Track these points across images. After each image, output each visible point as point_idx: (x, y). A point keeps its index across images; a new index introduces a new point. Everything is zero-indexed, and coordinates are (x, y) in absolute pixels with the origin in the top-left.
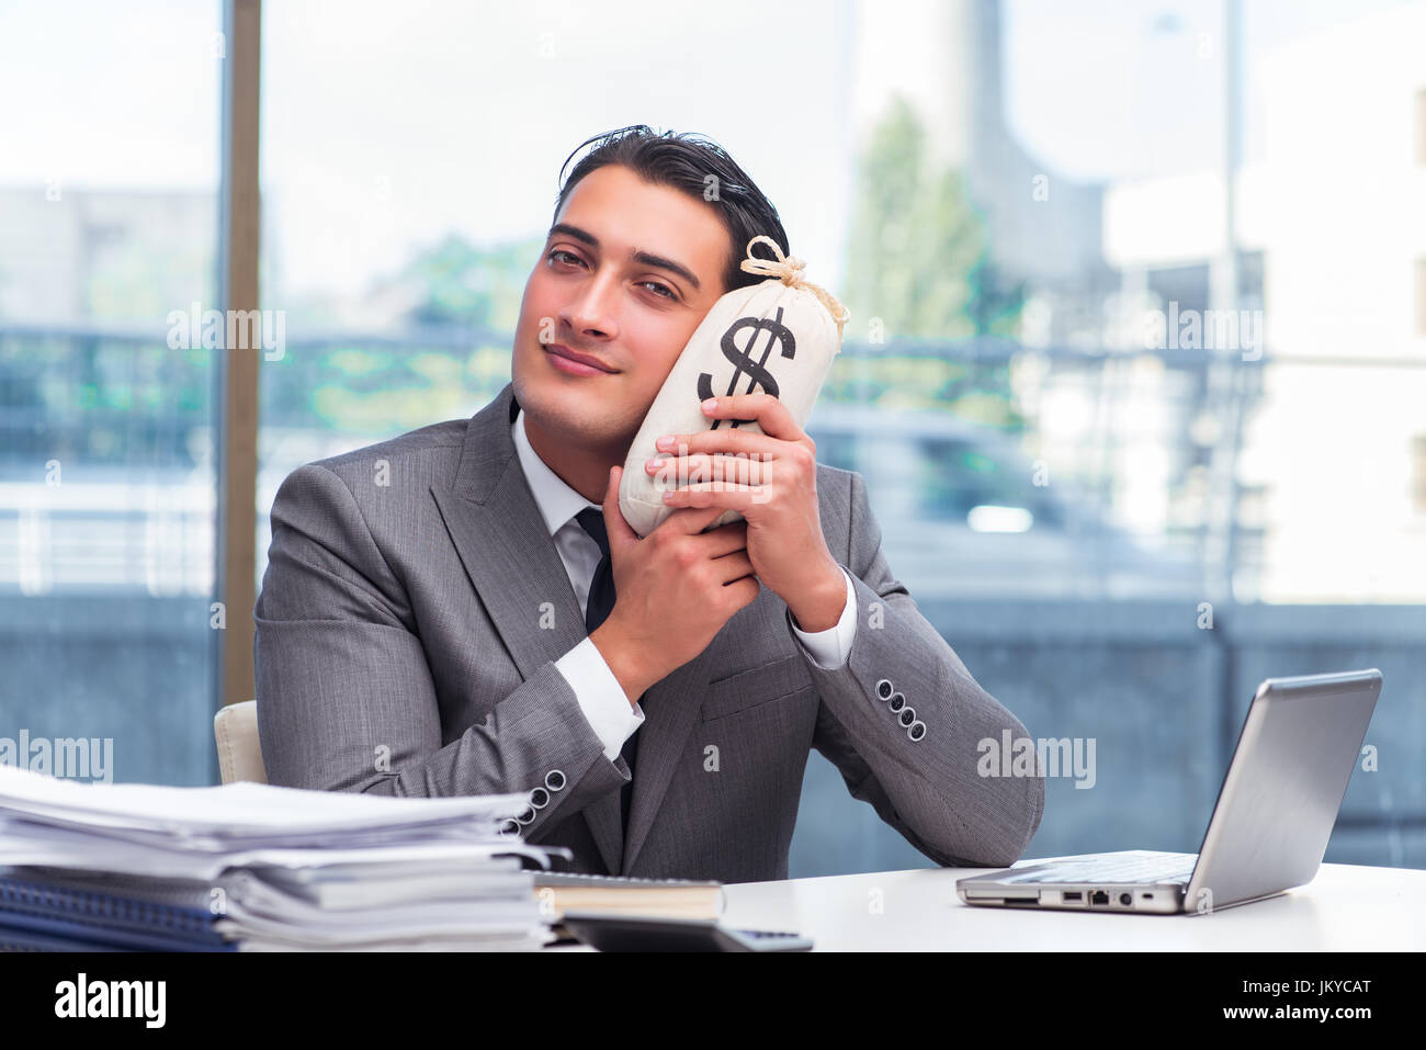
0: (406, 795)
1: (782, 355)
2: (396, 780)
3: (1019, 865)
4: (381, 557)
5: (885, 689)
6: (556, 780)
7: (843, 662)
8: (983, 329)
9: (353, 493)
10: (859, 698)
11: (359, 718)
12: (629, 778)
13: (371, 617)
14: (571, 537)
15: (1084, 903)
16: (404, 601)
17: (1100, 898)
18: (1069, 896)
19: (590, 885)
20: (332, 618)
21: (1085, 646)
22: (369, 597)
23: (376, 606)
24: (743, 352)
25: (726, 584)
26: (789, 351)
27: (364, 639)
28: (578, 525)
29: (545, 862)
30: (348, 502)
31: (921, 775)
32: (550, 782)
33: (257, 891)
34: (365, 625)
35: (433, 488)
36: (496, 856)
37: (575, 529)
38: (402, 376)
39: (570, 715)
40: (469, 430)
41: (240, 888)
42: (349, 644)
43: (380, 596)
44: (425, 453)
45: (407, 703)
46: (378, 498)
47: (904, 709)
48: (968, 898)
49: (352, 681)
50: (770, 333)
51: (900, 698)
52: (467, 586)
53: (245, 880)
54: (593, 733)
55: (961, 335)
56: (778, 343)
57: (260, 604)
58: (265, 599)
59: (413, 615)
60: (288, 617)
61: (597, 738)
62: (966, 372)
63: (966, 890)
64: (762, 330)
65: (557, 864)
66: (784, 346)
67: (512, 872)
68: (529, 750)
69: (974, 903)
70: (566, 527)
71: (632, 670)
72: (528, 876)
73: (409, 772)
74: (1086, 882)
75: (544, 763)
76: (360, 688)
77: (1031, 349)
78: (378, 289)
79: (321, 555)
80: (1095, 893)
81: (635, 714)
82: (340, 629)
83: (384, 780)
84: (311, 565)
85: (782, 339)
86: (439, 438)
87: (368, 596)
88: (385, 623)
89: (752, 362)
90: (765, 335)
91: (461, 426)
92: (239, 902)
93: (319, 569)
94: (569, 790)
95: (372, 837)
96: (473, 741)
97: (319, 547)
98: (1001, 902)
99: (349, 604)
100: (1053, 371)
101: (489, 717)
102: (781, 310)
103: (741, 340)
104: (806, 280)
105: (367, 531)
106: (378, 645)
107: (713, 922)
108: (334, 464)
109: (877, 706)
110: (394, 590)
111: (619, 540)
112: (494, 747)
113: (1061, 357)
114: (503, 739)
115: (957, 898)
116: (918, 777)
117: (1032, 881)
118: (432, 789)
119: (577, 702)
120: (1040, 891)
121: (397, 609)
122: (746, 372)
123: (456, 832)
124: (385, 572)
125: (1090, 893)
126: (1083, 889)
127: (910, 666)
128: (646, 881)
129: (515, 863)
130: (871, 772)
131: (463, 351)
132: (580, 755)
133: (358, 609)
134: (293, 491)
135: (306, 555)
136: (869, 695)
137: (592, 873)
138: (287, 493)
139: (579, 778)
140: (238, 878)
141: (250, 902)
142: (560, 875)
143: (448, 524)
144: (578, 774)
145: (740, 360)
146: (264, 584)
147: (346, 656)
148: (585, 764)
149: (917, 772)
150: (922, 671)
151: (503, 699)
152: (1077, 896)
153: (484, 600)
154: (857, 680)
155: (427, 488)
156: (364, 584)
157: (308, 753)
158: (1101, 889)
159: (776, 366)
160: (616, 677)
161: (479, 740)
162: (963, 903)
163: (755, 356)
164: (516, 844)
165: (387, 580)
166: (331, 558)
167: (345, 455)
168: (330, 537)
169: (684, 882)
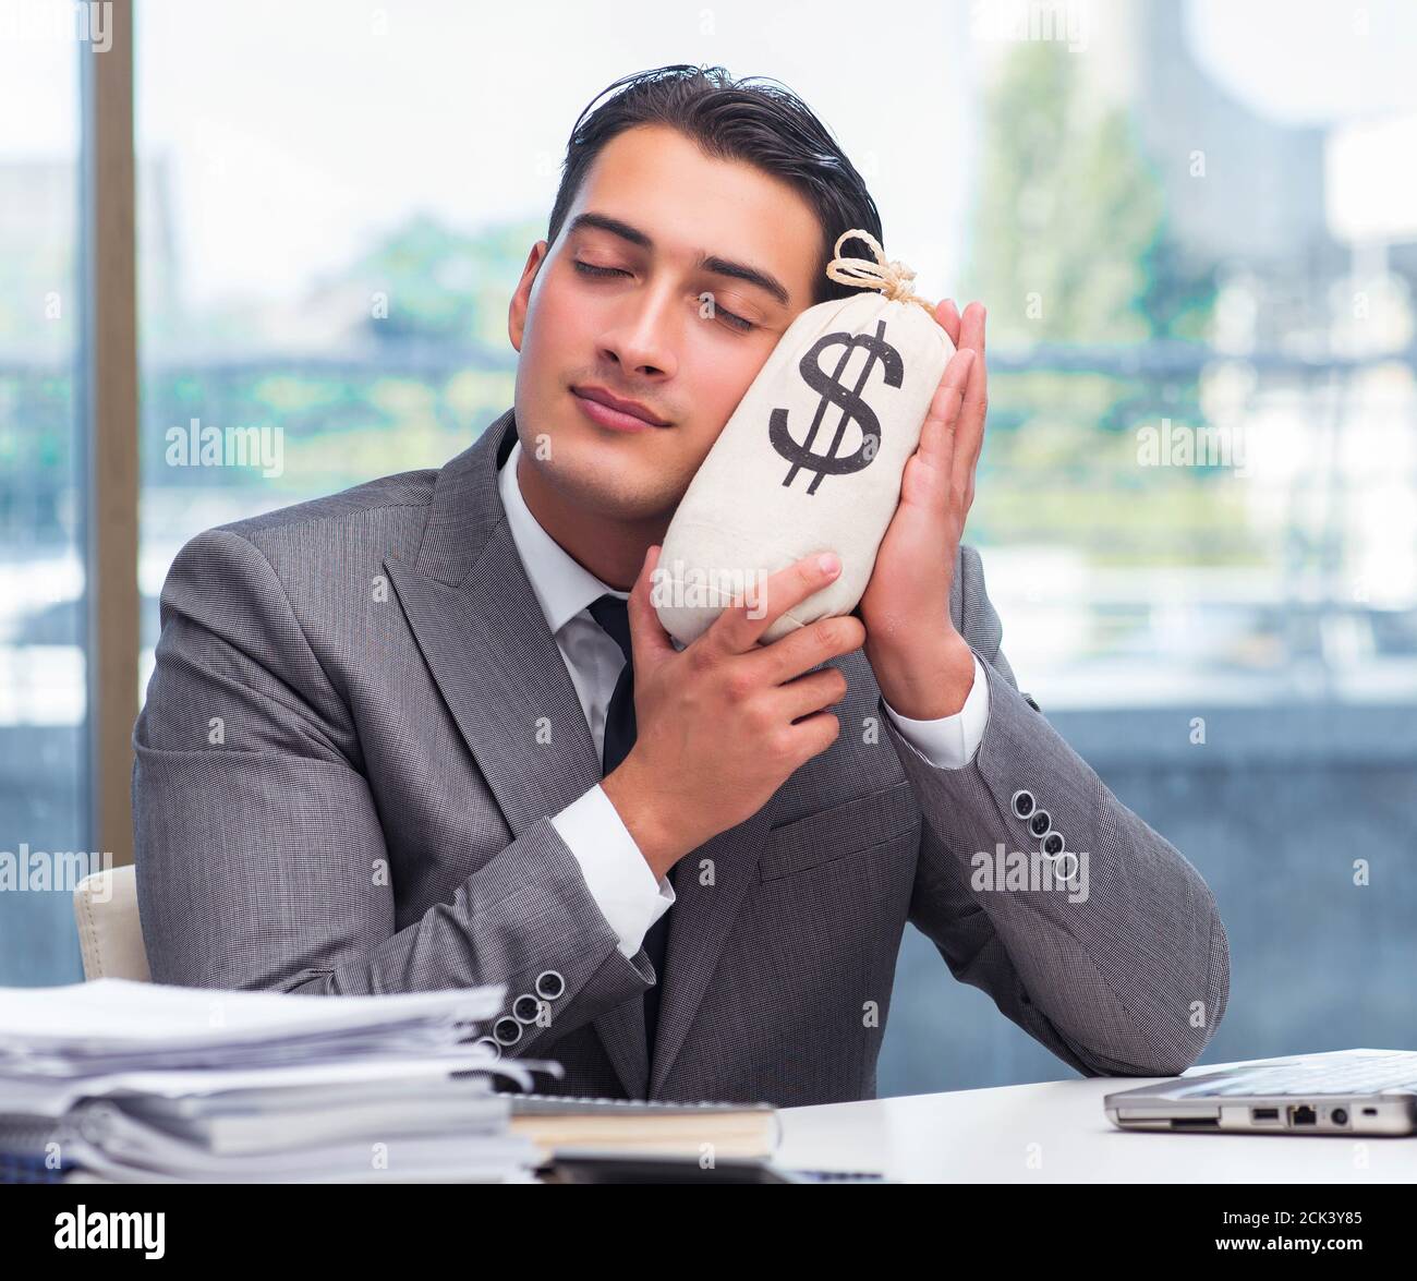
0: (338, 992)
1: (885, 381)
2: (329, 981)
3: (1191, 1072)
4: (314, 661)
5: (1024, 804)
6: (551, 985)
7: (969, 758)
8: (1161, 331)
9: (276, 571)
10: (990, 813)
11: (278, 890)
12: (653, 981)
13: (298, 748)
14: (581, 633)
15: (1281, 1123)
16: (345, 721)
17: (1304, 1115)
18: (1261, 1114)
19: (591, 1113)
20: (244, 749)
21: (1296, 768)
22: (297, 718)
23: (306, 732)
24: (830, 376)
25: (796, 721)
26: (894, 376)
27: (287, 779)
28: (590, 618)
29: (526, 1081)
30: (270, 583)
31: (1069, 932)
32: (543, 989)
33: (123, 1130)
34: (289, 758)
35: (388, 563)
36: (458, 1075)
37: (587, 623)
38: (355, 413)
39: (571, 893)
40: (437, 485)
41: (97, 1125)
42: (267, 786)
43: (312, 715)
44: (376, 515)
45: (345, 868)
46: (312, 578)
47: (1048, 834)
48: (1121, 1120)
49: (269, 838)
50: (868, 353)
51: (1044, 818)
52: (434, 704)
53: (106, 1115)
54: (603, 920)
55: (1130, 339)
56: (879, 367)
57: (142, 724)
58: (150, 718)
59: (358, 742)
60: (183, 746)
61: (609, 927)
62: (1137, 390)
63: (1117, 1110)
64: (856, 348)
65: (543, 1084)
66: (887, 370)
67: (482, 1096)
68: (513, 942)
69: (1129, 1126)
70: (574, 621)
71: (658, 835)
72: (504, 1100)
73: (348, 967)
74: (1284, 1094)
75: (536, 960)
76: (278, 849)
77: (1229, 358)
78: (321, 292)
79: (229, 658)
80: (1297, 1108)
81: (662, 891)
82: (255, 764)
83: (312, 979)
84: (218, 675)
85: (884, 360)
86: (397, 495)
87: (295, 718)
88: (317, 756)
89: (845, 390)
90: (861, 354)
91: (429, 477)
92: (98, 1146)
93: (225, 678)
94: (568, 998)
95: (282, 1052)
96: (436, 928)
97: (227, 648)
98: (1167, 1124)
99: (268, 729)
100: (1260, 387)
101: (459, 893)
102: (882, 325)
103: (827, 362)
104: (917, 294)
105: (296, 625)
106: (306, 787)
107: (761, 1160)
108: (247, 528)
109: (1012, 826)
110: (332, 706)
111: (646, 648)
112: (465, 938)
113: (1270, 366)
114: (477, 927)
115: (1106, 1121)
116: (1064, 933)
117: (1209, 1094)
118: (376, 983)
119: (581, 877)
120: (1220, 1108)
121: (337, 735)
122: (835, 402)
123: (402, 1042)
124: (320, 681)
125: (1289, 1109)
126: (1280, 1104)
127: (1058, 777)
128: (670, 1105)
129: (484, 1084)
130: (995, 932)
131: (436, 376)
132: (584, 950)
133: (280, 735)
134: (190, 567)
135: (206, 658)
136: (1003, 809)
137: (595, 1095)
138: (184, 569)
139: (583, 983)
140: (96, 1112)
141: (114, 1146)
142: (552, 1099)
143: (408, 612)
144: (582, 974)
145: (828, 387)
146: (148, 695)
147: (262, 803)
148: (591, 964)
149: (1064, 927)
150: (1075, 786)
151: (480, 867)
152: (1271, 1114)
153: (458, 718)
154: (987, 787)
155: (379, 564)
156: (290, 699)
157: (207, 939)
158: (1305, 1104)
159: (876, 395)
160: (636, 842)
161: (445, 926)
162: (1114, 1127)
163: (848, 381)
164: (483, 1057)
165: (323, 692)
166: (244, 662)
167: (265, 516)
168: (243, 632)
169: (724, 1106)
